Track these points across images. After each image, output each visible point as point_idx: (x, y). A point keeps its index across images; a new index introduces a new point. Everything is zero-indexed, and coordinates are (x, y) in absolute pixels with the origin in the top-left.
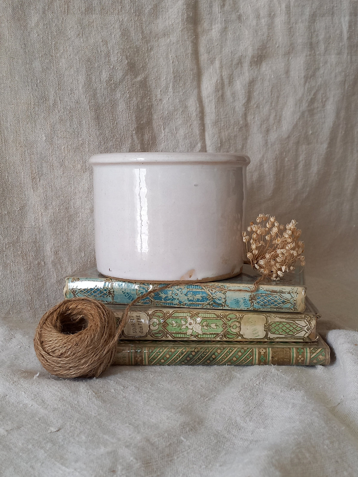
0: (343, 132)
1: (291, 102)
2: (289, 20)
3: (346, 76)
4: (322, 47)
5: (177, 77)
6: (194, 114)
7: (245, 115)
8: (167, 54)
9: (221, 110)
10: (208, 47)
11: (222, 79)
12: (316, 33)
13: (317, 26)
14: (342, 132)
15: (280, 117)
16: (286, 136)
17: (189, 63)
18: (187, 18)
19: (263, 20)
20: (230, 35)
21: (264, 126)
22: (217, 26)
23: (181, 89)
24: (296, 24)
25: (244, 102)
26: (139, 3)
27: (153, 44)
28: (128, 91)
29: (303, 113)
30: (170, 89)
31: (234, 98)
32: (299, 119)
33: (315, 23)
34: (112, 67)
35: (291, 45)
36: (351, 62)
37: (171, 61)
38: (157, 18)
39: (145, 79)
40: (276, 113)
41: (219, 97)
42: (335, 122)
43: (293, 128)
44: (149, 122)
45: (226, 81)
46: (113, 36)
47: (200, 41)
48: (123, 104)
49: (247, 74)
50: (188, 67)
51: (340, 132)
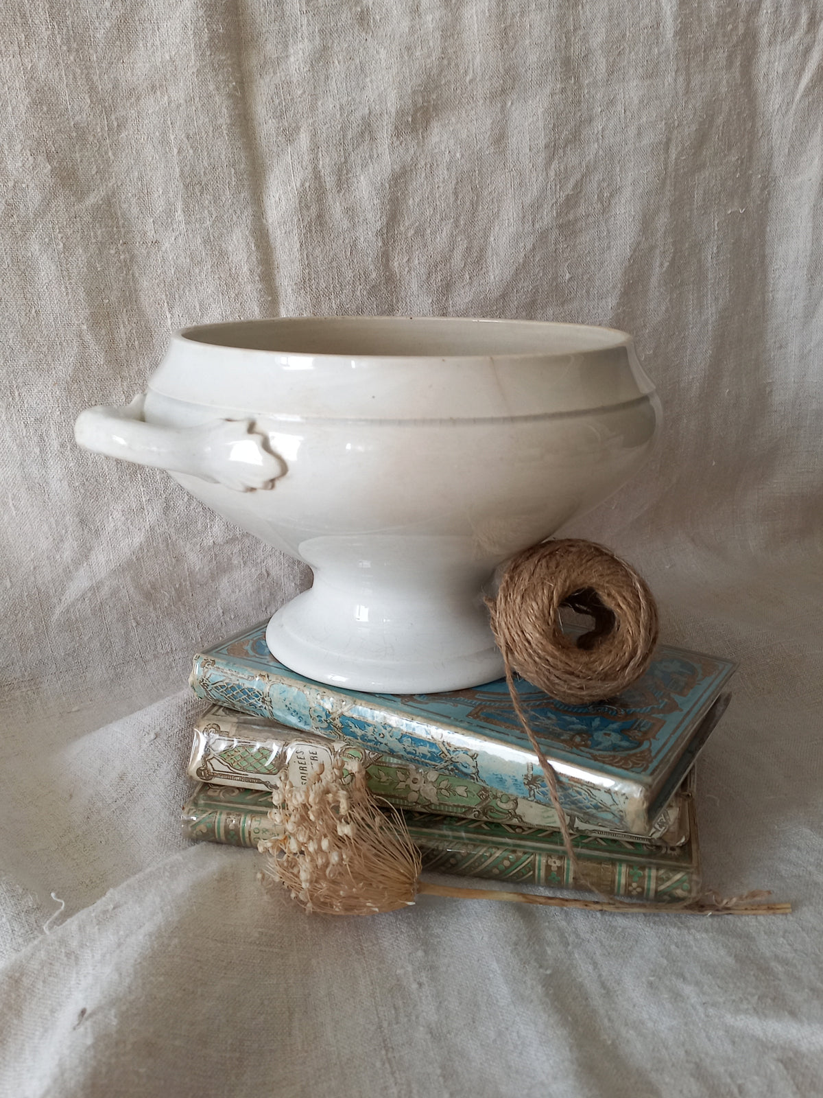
0: (667, 264)
1: (510, 212)
2: (501, 8)
3: (670, 129)
4: (600, 64)
5: (194, 186)
6: (245, 269)
7: (385, 258)
8: (164, 134)
9: (317, 251)
10: (277, 101)
11: (317, 176)
12: (581, 33)
13: (583, 13)
14: (661, 265)
15: (481, 250)
16: (496, 294)
17: (223, 148)
18: (211, 39)
19: (429, 18)
20: (337, 67)
21: (438, 278)
22: (300, 46)
23: (206, 212)
24: (522, 16)
25: (378, 225)
26: (76, 19)
27: (124, 113)
28: (60, 236)
29: (543, 236)
30: (179, 215)
31: (351, 219)
32: (534, 248)
33: (580, 7)
34: (11, 184)
35: (507, 72)
36: (688, 91)
37: (175, 151)
38: (131, 46)
39: (109, 201)
40: (470, 242)
41: (310, 223)
42: (639, 243)
43: (516, 274)
44: (130, 297)
45: (329, 181)
46: (10, 109)
47: (255, 89)
48: (50, 267)
49: (387, 158)
50: (223, 157)
51: (658, 264)
